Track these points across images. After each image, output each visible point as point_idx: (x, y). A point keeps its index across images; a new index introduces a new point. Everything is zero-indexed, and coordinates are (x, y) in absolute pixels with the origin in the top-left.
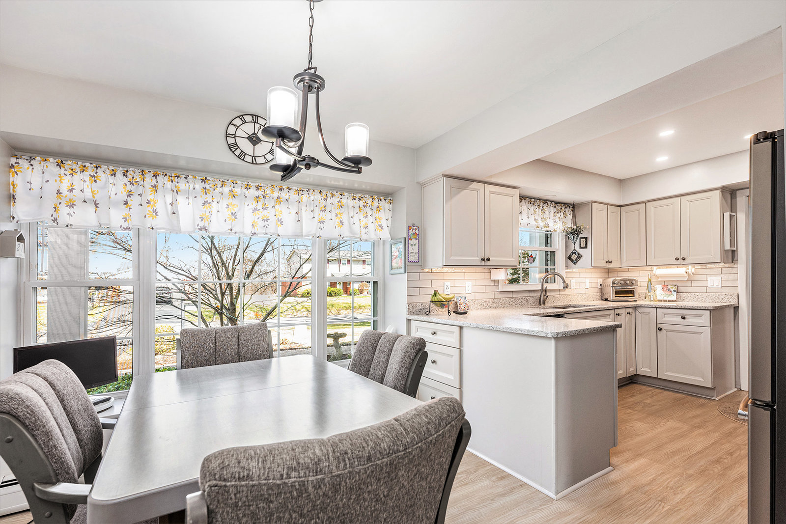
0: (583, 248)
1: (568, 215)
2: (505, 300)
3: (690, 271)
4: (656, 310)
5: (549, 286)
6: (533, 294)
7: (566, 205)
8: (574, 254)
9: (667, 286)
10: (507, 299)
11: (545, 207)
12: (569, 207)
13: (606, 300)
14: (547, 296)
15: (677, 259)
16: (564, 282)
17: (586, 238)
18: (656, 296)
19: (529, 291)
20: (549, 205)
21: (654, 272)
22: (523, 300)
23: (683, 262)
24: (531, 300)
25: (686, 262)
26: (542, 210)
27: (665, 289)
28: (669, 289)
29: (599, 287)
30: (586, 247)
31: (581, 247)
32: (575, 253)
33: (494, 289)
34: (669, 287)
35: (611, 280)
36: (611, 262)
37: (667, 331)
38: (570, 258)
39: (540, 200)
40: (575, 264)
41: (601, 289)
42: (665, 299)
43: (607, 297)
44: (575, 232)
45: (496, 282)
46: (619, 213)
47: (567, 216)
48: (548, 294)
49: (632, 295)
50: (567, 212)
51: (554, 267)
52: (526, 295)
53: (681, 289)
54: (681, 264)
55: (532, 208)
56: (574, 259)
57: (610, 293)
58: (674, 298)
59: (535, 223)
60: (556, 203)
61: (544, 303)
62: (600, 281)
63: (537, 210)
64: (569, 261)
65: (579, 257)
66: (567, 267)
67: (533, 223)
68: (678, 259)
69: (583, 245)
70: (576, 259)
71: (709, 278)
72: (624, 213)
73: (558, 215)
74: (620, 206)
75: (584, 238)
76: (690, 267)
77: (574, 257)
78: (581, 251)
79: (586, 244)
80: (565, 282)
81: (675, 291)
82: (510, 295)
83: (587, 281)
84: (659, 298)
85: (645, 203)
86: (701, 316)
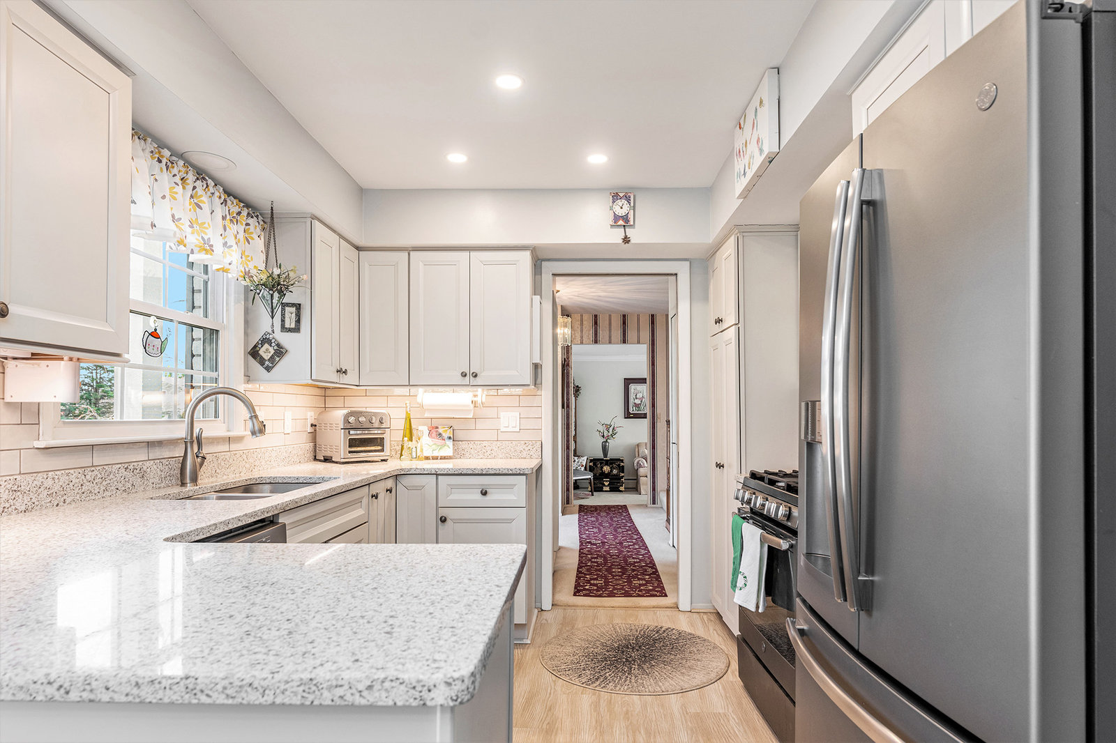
0: (290, 330)
1: (255, 236)
2: (64, 479)
3: (479, 399)
4: (437, 479)
5: (210, 428)
6: (157, 453)
7: (250, 207)
8: (266, 346)
9: (437, 428)
10: (74, 473)
11: (200, 190)
12: (257, 216)
13: (327, 460)
14: (204, 458)
15: (464, 375)
16: (254, 417)
17: (298, 307)
18: (422, 450)
19: (150, 444)
20: (212, 190)
21: (419, 399)
22: (128, 474)
23: (473, 380)
24: (154, 470)
25: (478, 381)
26: (192, 197)
27: (434, 434)
28: (440, 434)
29: (310, 429)
30: (297, 329)
31: (284, 329)
32: (270, 343)
33: (21, 437)
34: (440, 430)
35: (340, 413)
36: (345, 372)
37: (455, 521)
38: (254, 353)
39: (188, 163)
40: (268, 369)
41: (314, 436)
42: (436, 454)
43: (328, 454)
44: (277, 286)
45: (29, 414)
46: (356, 262)
47: (253, 239)
48: (205, 450)
49: (380, 448)
50: (252, 228)
51: (214, 375)
52: (140, 456)
53: (459, 435)
54: (468, 385)
55: (165, 178)
56: (266, 356)
57: (337, 442)
58: (448, 450)
59: (172, 226)
60: (228, 193)
61: (194, 479)
62: (311, 416)
63: (179, 189)
64: (254, 364)
65: (280, 352)
66: (248, 378)
67: (165, 224)
68: (466, 375)
69: (290, 323)
70: (272, 359)
71: (502, 414)
72: (367, 265)
73: (233, 228)
74: (358, 248)
75: (293, 305)
76: (480, 390)
77: (266, 352)
78: (284, 339)
79: (298, 321)
80: (256, 417)
81: (450, 438)
82: (85, 460)
83: (289, 415)
84: (426, 454)
85: (410, 250)
86: (511, 486)
